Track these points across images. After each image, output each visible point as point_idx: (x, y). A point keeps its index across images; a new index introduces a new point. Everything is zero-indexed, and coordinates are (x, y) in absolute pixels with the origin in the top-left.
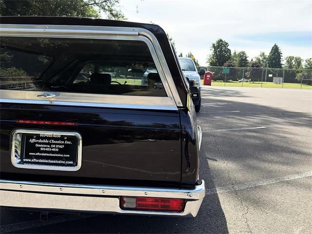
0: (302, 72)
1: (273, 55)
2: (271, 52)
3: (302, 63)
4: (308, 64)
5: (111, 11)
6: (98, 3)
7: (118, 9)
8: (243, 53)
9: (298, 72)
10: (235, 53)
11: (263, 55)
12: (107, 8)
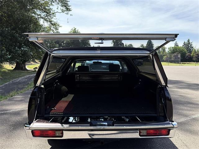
0: (166, 55)
1: (148, 46)
2: (147, 44)
3: (166, 50)
4: (170, 50)
5: (51, 22)
6: (43, 17)
7: (55, 21)
8: (131, 45)
9: (164, 55)
10: (126, 45)
11: (143, 46)
12: (48, 20)
